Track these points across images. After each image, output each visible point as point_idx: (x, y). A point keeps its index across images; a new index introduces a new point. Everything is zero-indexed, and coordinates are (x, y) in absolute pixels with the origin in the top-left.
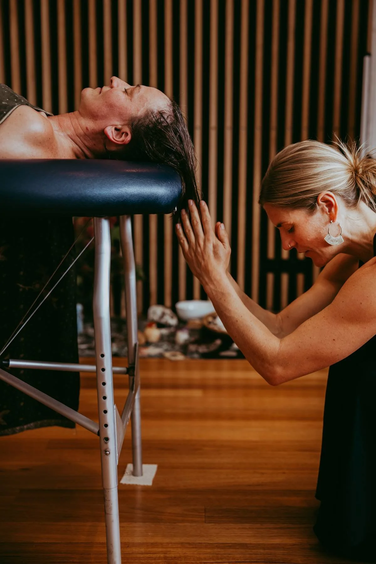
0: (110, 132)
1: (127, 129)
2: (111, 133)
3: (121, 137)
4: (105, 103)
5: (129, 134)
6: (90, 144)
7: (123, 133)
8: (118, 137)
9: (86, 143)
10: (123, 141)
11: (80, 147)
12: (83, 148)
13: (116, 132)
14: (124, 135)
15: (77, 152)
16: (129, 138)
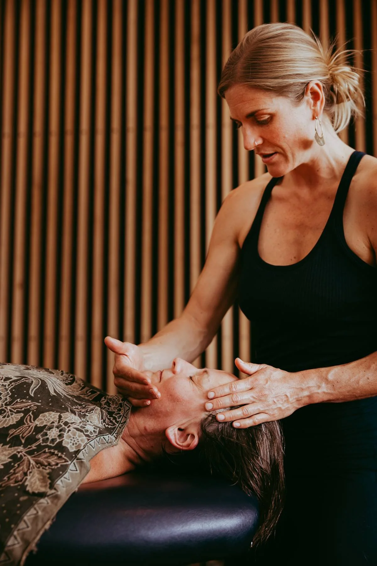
0: (173, 434)
1: (194, 430)
2: (173, 436)
3: (186, 439)
4: (170, 397)
5: (195, 437)
6: (147, 446)
7: (188, 435)
8: (182, 440)
9: (142, 445)
10: (188, 445)
11: (134, 450)
12: (138, 451)
13: (180, 432)
14: (189, 437)
15: (130, 456)
16: (196, 441)
